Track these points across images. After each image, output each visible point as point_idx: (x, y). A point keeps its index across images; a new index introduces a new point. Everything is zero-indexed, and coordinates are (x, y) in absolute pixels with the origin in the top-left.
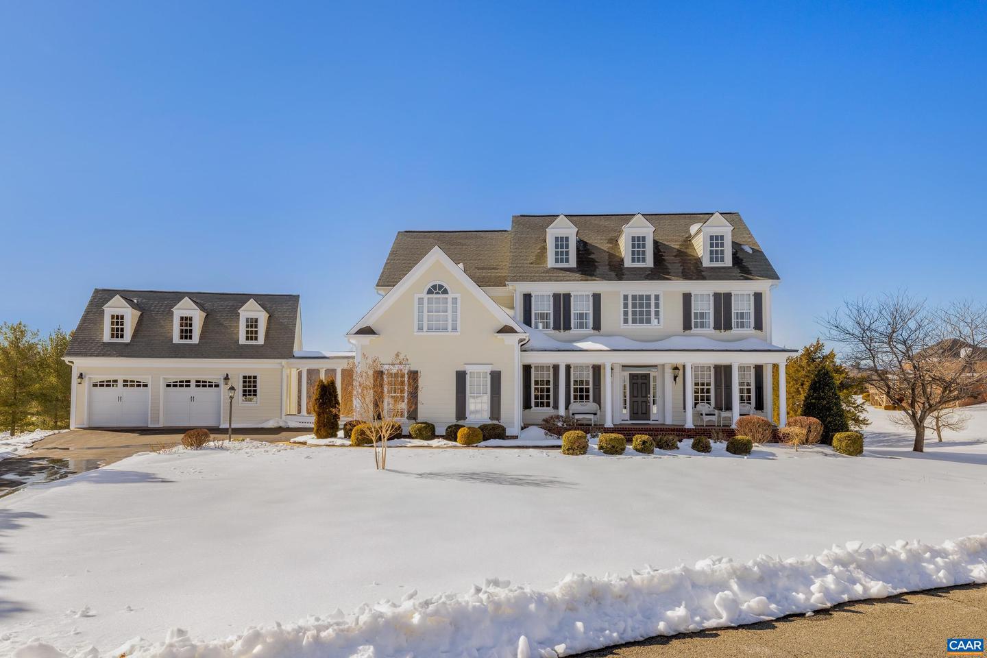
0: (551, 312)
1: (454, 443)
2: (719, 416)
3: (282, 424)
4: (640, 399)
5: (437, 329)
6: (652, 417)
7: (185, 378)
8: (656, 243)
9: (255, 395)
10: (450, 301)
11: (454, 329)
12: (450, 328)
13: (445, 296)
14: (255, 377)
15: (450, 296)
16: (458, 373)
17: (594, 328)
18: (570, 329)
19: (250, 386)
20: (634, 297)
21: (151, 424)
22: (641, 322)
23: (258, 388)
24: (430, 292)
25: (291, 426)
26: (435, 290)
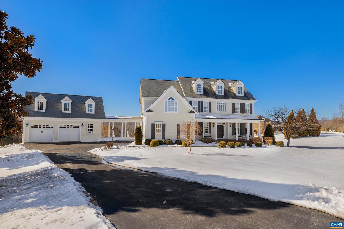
0: (198, 107)
1: (181, 146)
2: (242, 137)
3: (103, 141)
4: (220, 132)
5: (171, 111)
6: (223, 137)
7: (67, 125)
8: (224, 89)
9: (92, 131)
10: (175, 103)
11: (176, 111)
12: (175, 111)
13: (173, 101)
14: (92, 125)
15: (175, 101)
16: (177, 124)
17: (209, 112)
18: (203, 112)
19: (90, 128)
20: (220, 103)
21: (54, 141)
22: (222, 110)
23: (93, 128)
24: (169, 100)
25: (106, 141)
26: (171, 99)
